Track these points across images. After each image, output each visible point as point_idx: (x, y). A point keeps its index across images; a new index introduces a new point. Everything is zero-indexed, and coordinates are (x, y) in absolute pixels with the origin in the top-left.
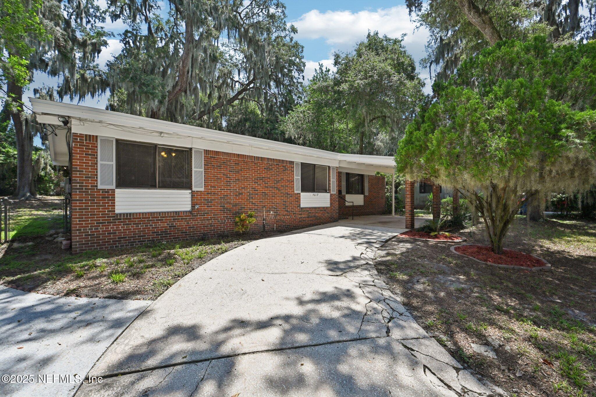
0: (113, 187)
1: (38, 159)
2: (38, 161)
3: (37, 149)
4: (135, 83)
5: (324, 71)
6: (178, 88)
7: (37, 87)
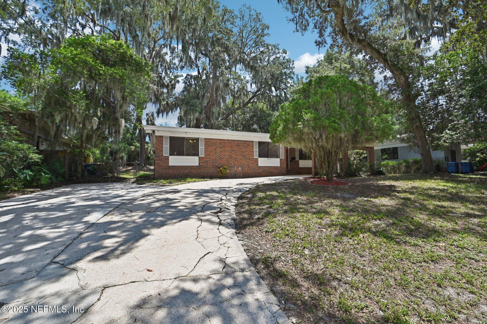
0: (168, 155)
1: (148, 148)
2: (147, 148)
3: (147, 143)
4: (187, 106)
5: (300, 79)
6: (210, 103)
7: (147, 113)
